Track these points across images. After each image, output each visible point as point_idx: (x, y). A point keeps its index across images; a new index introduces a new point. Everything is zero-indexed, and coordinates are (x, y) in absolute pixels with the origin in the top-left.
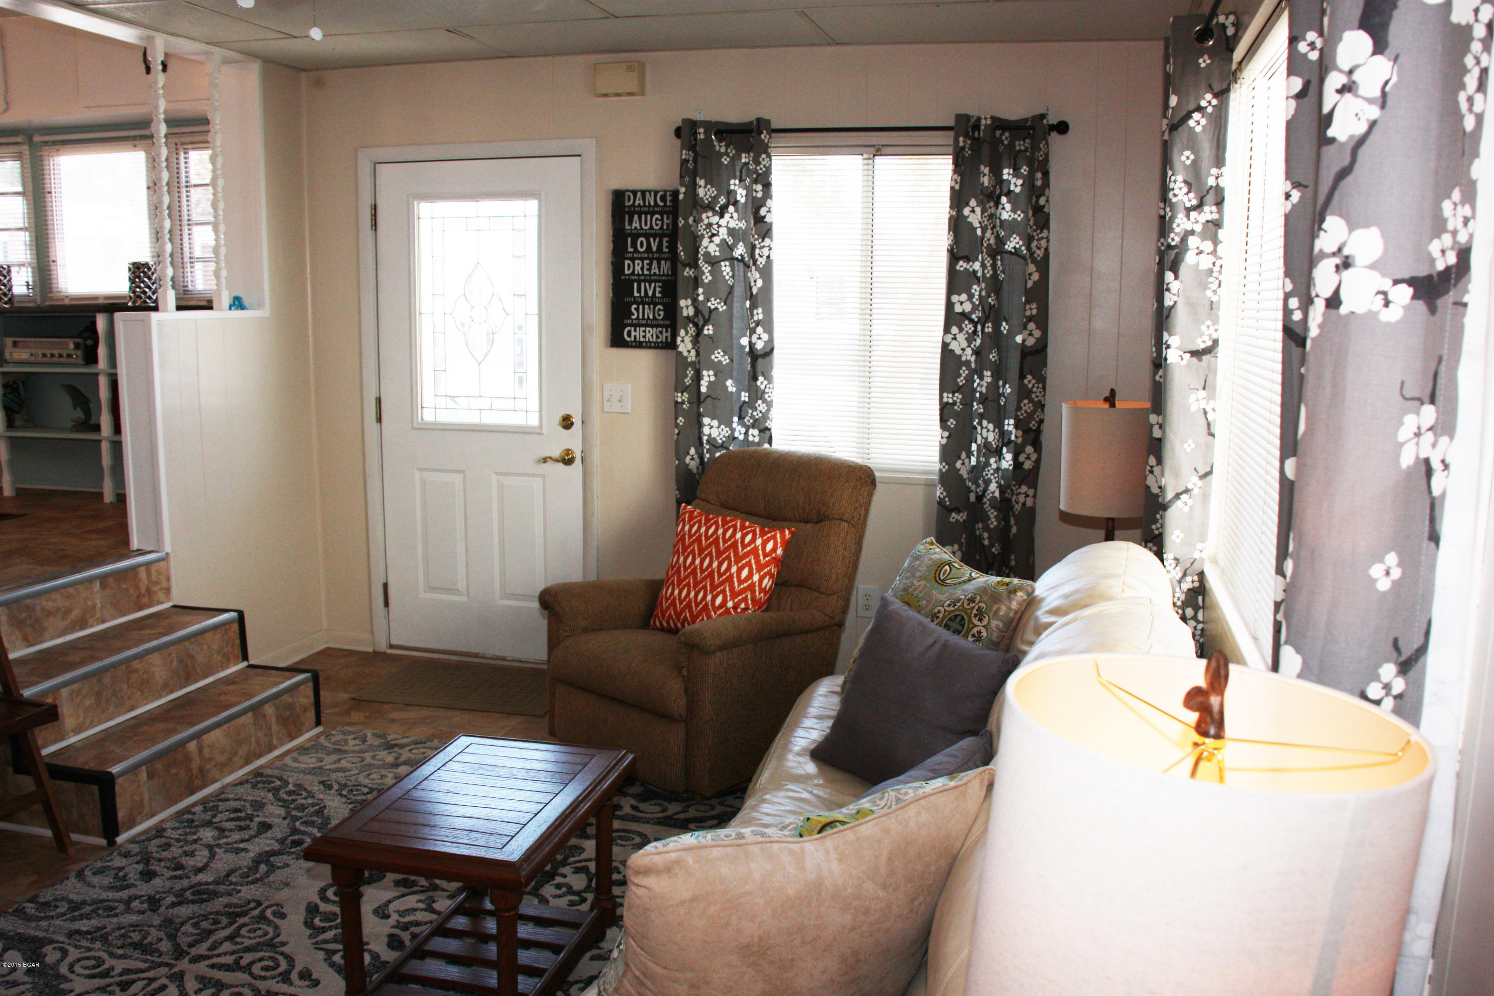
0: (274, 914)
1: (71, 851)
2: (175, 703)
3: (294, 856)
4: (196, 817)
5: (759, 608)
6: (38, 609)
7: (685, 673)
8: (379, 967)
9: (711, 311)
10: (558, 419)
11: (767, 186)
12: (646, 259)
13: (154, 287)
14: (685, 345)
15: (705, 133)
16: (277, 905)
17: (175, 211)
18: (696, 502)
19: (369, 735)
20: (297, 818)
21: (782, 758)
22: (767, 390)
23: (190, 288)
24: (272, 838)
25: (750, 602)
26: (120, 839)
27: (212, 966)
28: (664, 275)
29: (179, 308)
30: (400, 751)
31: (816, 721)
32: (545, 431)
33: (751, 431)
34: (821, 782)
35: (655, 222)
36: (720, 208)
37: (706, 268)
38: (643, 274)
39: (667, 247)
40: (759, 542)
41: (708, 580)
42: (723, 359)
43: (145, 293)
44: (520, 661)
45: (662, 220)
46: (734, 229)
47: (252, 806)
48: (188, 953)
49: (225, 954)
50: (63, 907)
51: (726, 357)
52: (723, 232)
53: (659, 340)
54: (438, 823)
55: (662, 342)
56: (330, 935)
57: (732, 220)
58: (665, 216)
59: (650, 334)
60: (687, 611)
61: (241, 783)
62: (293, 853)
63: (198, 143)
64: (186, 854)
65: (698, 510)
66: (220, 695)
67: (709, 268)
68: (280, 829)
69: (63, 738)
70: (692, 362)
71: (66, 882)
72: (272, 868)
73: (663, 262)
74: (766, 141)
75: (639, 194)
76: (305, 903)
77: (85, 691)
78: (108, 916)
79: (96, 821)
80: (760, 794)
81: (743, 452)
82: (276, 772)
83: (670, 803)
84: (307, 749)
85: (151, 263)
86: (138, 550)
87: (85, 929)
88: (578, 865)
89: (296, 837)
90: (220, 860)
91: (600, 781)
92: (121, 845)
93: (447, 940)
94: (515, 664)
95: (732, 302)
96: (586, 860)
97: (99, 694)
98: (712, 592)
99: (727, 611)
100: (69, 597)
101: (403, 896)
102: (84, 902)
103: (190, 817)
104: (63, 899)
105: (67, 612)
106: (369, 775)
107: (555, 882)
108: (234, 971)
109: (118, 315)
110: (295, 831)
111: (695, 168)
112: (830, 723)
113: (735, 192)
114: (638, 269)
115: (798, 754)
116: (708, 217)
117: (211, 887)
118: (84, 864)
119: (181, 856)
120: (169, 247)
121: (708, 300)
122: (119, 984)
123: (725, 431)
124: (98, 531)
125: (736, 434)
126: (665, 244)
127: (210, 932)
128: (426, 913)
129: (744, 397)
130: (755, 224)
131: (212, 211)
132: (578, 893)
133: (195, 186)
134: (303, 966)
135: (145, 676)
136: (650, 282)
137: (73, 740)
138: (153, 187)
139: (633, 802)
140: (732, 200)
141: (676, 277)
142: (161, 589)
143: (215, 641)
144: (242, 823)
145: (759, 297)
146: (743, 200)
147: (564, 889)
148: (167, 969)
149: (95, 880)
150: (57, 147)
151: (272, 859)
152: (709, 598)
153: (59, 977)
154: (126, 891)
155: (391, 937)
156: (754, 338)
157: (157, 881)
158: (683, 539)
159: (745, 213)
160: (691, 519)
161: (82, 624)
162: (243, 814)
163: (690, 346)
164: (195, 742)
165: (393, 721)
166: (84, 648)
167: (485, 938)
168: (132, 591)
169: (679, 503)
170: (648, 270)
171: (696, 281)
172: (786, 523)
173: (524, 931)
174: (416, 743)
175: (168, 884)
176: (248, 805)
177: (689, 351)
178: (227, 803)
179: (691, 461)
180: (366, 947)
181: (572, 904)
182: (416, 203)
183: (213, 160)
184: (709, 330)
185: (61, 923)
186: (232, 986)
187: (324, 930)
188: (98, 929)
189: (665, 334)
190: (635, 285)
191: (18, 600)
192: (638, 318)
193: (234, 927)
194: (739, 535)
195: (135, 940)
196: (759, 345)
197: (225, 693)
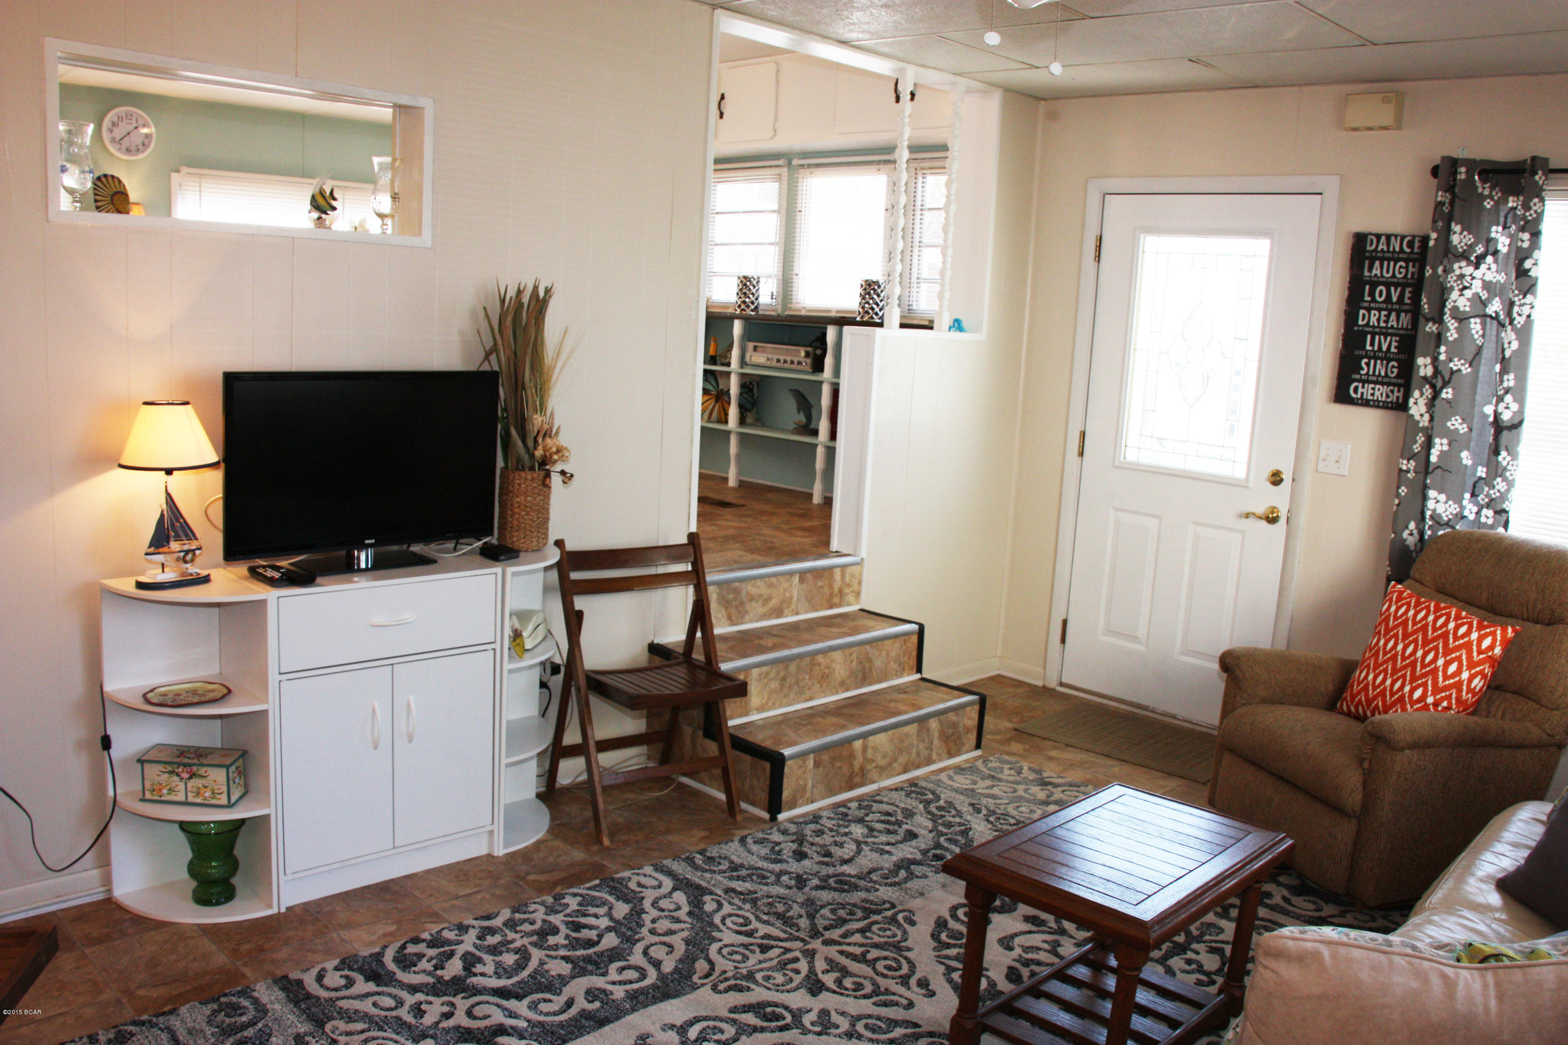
0: (905, 919)
1: (739, 818)
2: (849, 701)
3: (933, 869)
4: (850, 812)
5: (1464, 710)
6: (744, 593)
7: (1366, 765)
8: (993, 995)
9: (1452, 372)
10: (1267, 473)
11: (1536, 235)
12: (1384, 310)
13: (881, 304)
14: (1418, 407)
15: (1467, 173)
16: (910, 911)
17: (908, 234)
18: (1406, 583)
19: (1025, 768)
20: (942, 834)
21: (1461, 880)
22: (1509, 467)
23: (914, 307)
24: (916, 848)
25: (1454, 702)
26: (781, 817)
27: (841, 953)
28: (1402, 329)
29: (903, 326)
30: (1053, 790)
31: (1511, 848)
32: (1250, 486)
33: (1485, 511)
34: (1504, 917)
35: (1399, 270)
36: (1476, 257)
37: (1452, 324)
38: (1379, 327)
39: (1409, 298)
40: (1474, 636)
41: (1409, 669)
42: (1460, 427)
43: (872, 309)
44: (1191, 723)
45: (1407, 268)
46: (1490, 282)
47: (903, 813)
48: (823, 935)
49: (855, 944)
50: (725, 866)
51: (1465, 426)
52: (1477, 286)
53: (1389, 400)
54: (1077, 865)
55: (1392, 402)
56: (953, 952)
57: (1490, 271)
58: (1411, 264)
59: (1380, 392)
60: (1380, 699)
61: (896, 789)
62: (933, 866)
63: (936, 168)
64: (836, 844)
65: (1409, 591)
66: (890, 701)
67: (1456, 325)
68: (925, 840)
69: (747, 714)
70: (1424, 427)
71: (730, 844)
72: (911, 876)
73: (1403, 315)
74: (1541, 183)
75: (1383, 239)
76: (935, 916)
77: (772, 675)
78: (760, 883)
79: (763, 796)
80: (1427, 913)
81: (1471, 534)
82: (930, 786)
83: (1326, 903)
84: (964, 769)
85: (881, 282)
86: (837, 552)
87: (739, 889)
88: (1213, 945)
89: (938, 852)
90: (865, 856)
91: (1252, 861)
92: (781, 823)
93: (1064, 986)
94: (1184, 724)
95: (1479, 365)
96: (1222, 942)
97: (784, 679)
98: (1411, 682)
99: (1426, 707)
100: (771, 585)
101: (1030, 932)
102: (742, 866)
103: (845, 810)
104: (725, 858)
105: (768, 599)
106: (1018, 807)
107: (1186, 956)
108: (859, 962)
109: (846, 329)
110: (938, 846)
111: (1451, 211)
112: (1526, 853)
113: (1496, 240)
114: (1373, 320)
115: (1481, 880)
116: (1460, 268)
117: (853, 880)
118: (747, 832)
119: (831, 845)
120: (899, 268)
121: (1451, 361)
122: (760, 946)
123: (1453, 508)
124: (805, 529)
125: (1466, 513)
126: (1407, 295)
127: (844, 921)
128: (1049, 955)
129: (1481, 472)
130: (1517, 277)
131: (942, 234)
132: (1208, 974)
133: (930, 209)
134: (923, 974)
135: (826, 671)
136: (1386, 336)
137: (755, 717)
138: (891, 209)
139: (1286, 893)
140: (1491, 250)
141: (1416, 333)
142: (852, 592)
143: (894, 648)
144: (891, 827)
145: (1512, 360)
146: (1504, 250)
147: (1194, 966)
148: (801, 944)
149: (755, 848)
150: (811, 170)
151: (912, 867)
152: (1407, 689)
153: (712, 924)
154: (779, 865)
155: (1011, 969)
156: (1501, 408)
157: (806, 863)
158: (1387, 620)
159: (1506, 264)
160: (1399, 598)
161: (779, 613)
162: (893, 819)
163: (1423, 409)
164: (861, 741)
165: (1051, 758)
166: (775, 635)
167: (1104, 994)
168: (826, 590)
169: (1389, 580)
170: (1385, 322)
171: (1439, 338)
172: (1510, 620)
173: (1143, 996)
174: (1071, 785)
175: (816, 868)
176: (899, 812)
177: (1422, 415)
178: (881, 805)
179: (1409, 536)
180: (984, 973)
181: (1199, 983)
182: (1142, 236)
183: (948, 186)
184: (1447, 394)
185: (722, 879)
186: (856, 976)
187: (948, 946)
188: (750, 892)
189: (1396, 394)
190: (1369, 337)
191: (728, 582)
192: (1367, 374)
193: (866, 922)
194: (1451, 625)
195: (779, 910)
196: (1506, 416)
197: (896, 701)
